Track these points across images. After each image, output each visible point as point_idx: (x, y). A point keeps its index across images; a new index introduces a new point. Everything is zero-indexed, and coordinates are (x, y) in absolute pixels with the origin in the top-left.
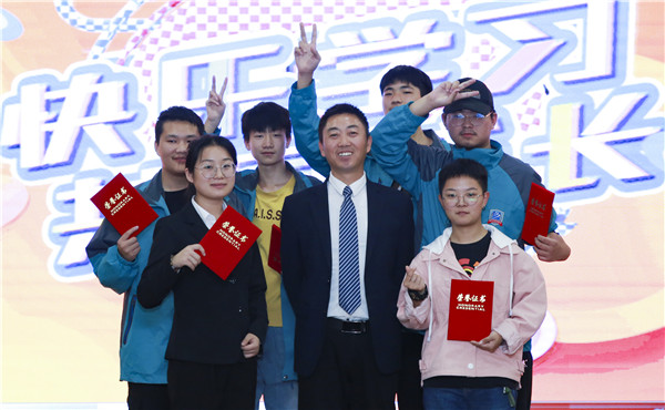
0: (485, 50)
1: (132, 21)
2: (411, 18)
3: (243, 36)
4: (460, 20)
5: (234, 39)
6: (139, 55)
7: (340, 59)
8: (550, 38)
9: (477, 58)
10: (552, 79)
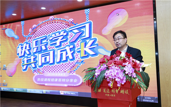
0: (71, 35)
1: (30, 36)
2: (62, 31)
3: (42, 36)
4: (68, 31)
5: (41, 37)
6: (31, 40)
7: (53, 38)
8: (80, 32)
9: (70, 36)
10: (81, 38)
